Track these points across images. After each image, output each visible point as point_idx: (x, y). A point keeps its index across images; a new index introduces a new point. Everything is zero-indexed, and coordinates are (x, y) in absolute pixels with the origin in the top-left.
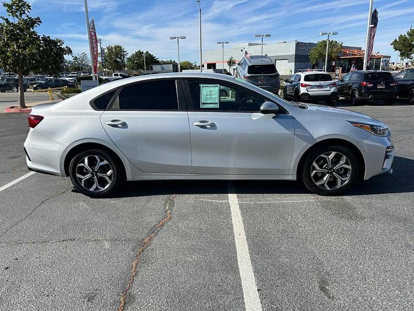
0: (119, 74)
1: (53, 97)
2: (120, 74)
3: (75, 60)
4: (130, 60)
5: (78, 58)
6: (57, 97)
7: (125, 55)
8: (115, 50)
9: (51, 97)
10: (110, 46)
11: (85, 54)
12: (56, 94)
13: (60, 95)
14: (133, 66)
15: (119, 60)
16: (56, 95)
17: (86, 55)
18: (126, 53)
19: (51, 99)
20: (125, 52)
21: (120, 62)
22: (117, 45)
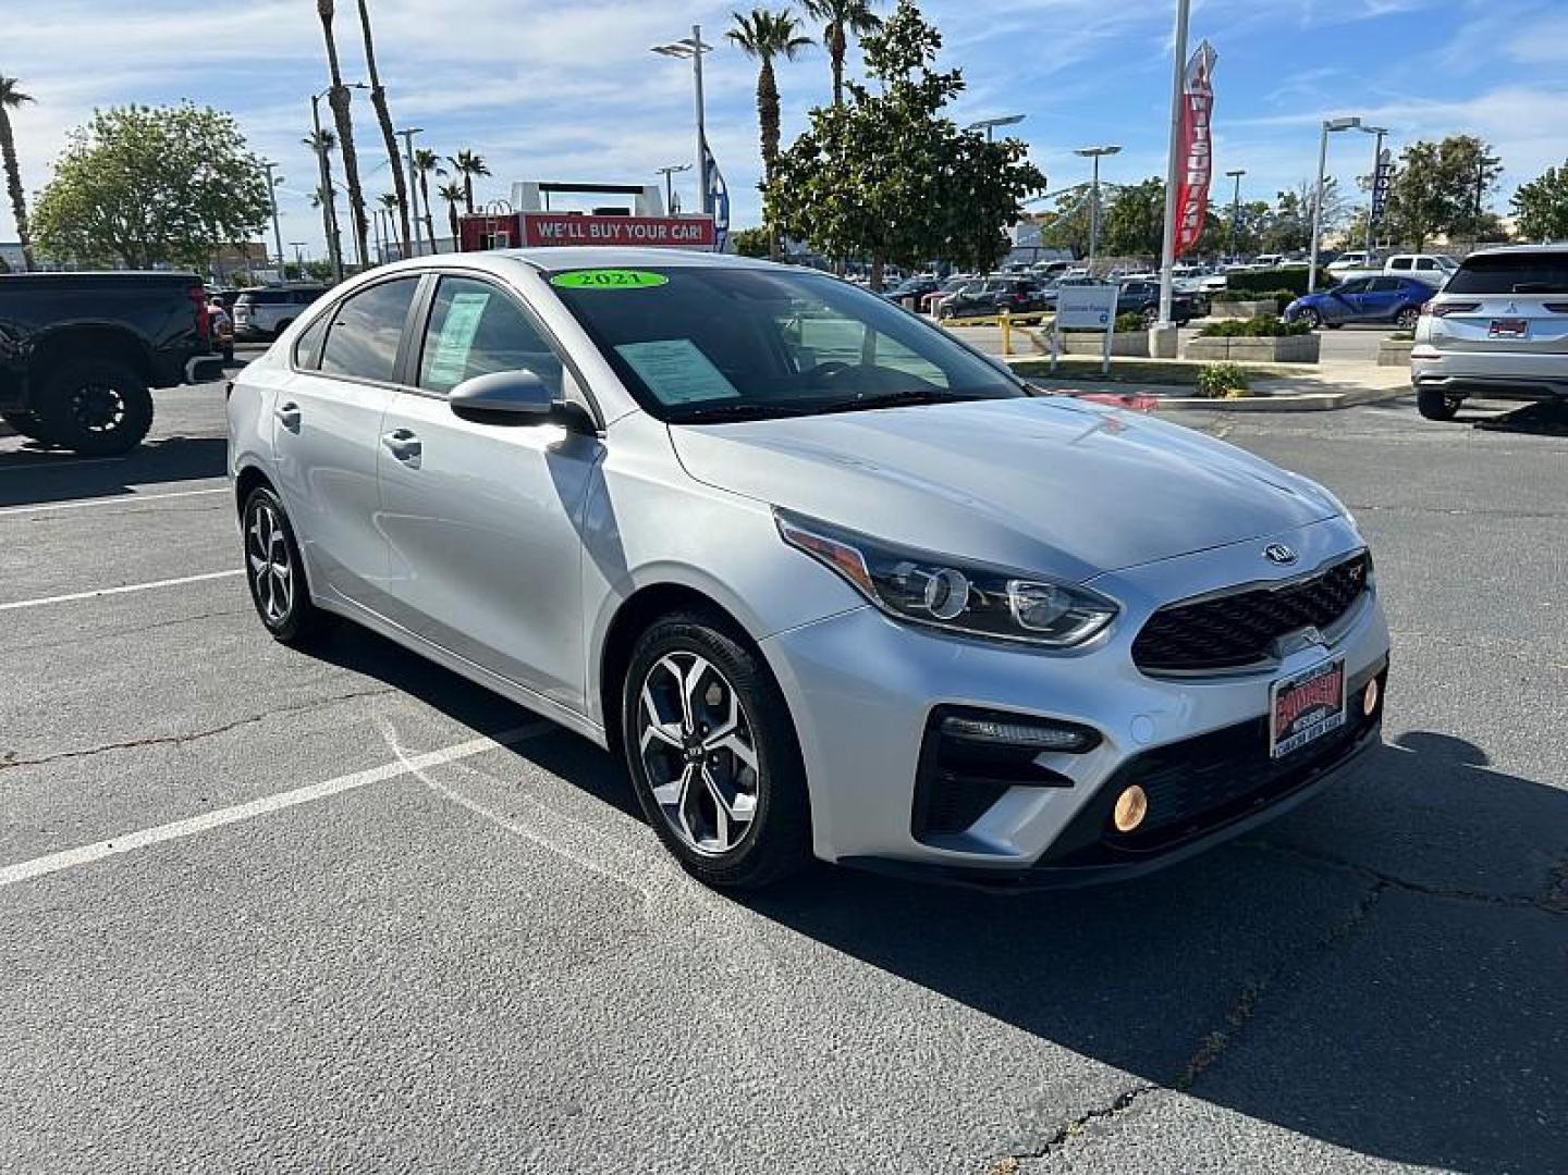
0: (1415, 257)
1: (1011, 345)
2: (1419, 260)
3: (1285, 210)
4: (1530, 196)
5: (1299, 198)
6: (1032, 344)
7: (1489, 175)
8: (1444, 159)
9: (1004, 344)
10: (1425, 142)
11: (1331, 181)
12: (1027, 333)
13: (1042, 339)
14: (1539, 224)
15: (1452, 199)
16: (1029, 338)
17: (1333, 188)
18: (1492, 167)
19: (1005, 350)
20: (1490, 162)
21: (1457, 208)
22: (1454, 138)
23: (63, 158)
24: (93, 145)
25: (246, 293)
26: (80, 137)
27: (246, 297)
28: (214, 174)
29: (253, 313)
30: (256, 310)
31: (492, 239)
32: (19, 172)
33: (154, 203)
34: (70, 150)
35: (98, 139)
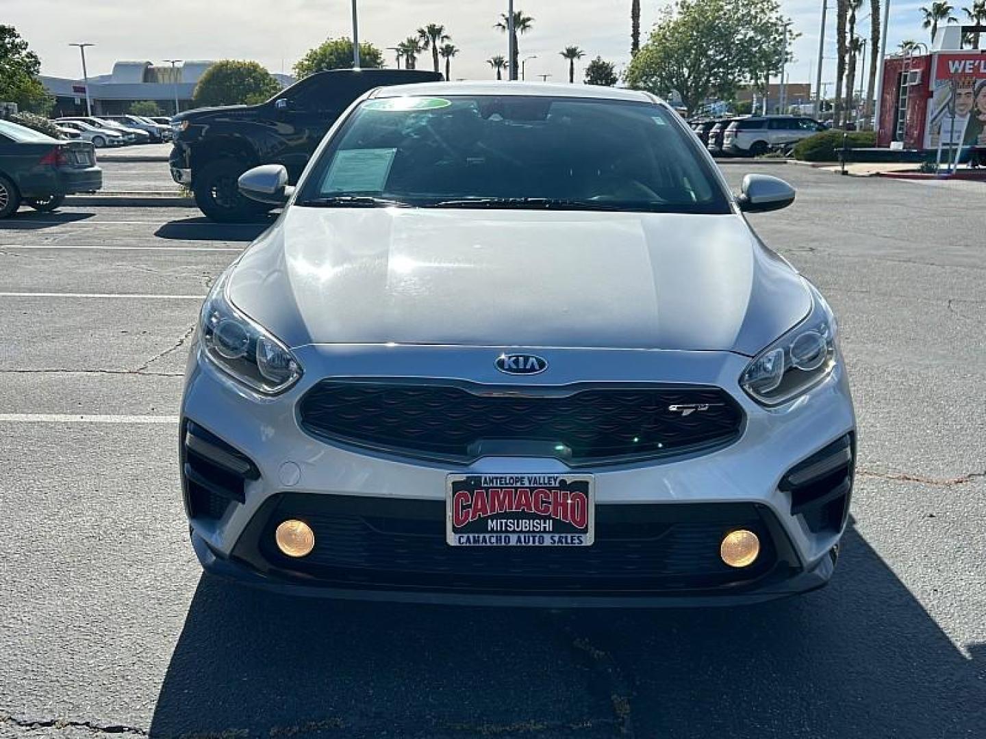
23: (656, 27)
24: (676, 17)
25: (736, 121)
26: (667, 13)
27: (736, 124)
28: (751, 34)
29: (736, 136)
30: (739, 134)
31: (906, 76)
32: (640, 39)
33: (708, 56)
34: (660, 22)
35: (680, 13)
